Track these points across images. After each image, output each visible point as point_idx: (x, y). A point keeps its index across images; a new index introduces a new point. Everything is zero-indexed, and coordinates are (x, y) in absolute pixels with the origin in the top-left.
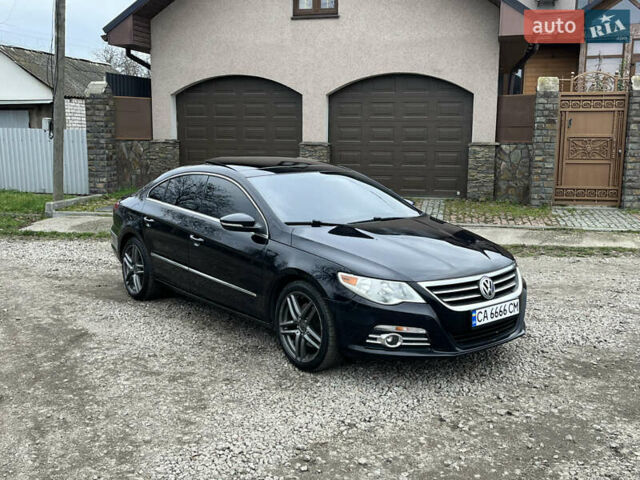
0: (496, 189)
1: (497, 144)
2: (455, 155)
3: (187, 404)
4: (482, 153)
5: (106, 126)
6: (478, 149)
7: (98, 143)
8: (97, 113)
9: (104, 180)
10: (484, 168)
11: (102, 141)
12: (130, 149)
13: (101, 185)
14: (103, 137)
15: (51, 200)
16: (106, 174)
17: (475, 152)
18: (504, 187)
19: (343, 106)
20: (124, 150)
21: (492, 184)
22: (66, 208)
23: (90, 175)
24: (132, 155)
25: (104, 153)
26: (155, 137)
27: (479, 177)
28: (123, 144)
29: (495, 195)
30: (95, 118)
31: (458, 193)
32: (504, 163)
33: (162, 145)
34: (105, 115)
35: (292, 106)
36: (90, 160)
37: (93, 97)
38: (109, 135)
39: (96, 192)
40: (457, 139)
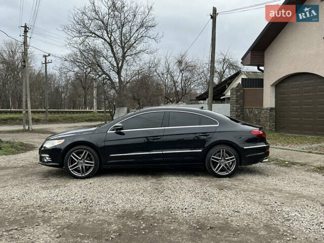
8: (234, 96)
11: (235, 108)
12: (250, 112)
20: (248, 113)
24: (252, 115)
25: (235, 114)
26: (264, 107)
28: (247, 110)
34: (237, 97)
37: (233, 89)
38: (239, 106)
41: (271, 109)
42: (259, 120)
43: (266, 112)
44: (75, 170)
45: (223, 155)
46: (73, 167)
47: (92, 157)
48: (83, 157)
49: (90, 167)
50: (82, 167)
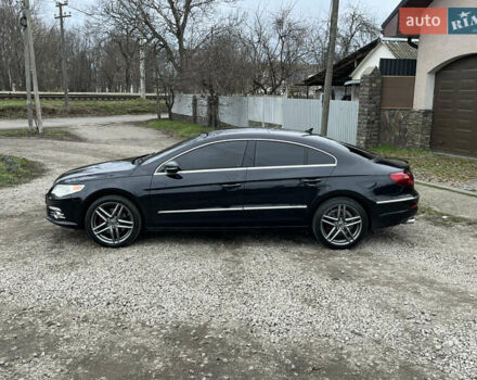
5: (370, 99)
7: (364, 111)
8: (365, 89)
9: (364, 138)
12: (392, 116)
13: (362, 142)
14: (367, 107)
16: (365, 134)
20: (387, 116)
24: (393, 121)
25: (366, 119)
26: (414, 108)
28: (387, 113)
30: (364, 93)
33: (417, 114)
34: (371, 90)
38: (373, 105)
41: (426, 113)
42: (406, 131)
43: (417, 117)
44: (103, 233)
45: (342, 213)
46: (99, 229)
47: (130, 213)
48: (116, 214)
49: (127, 230)
50: (114, 230)
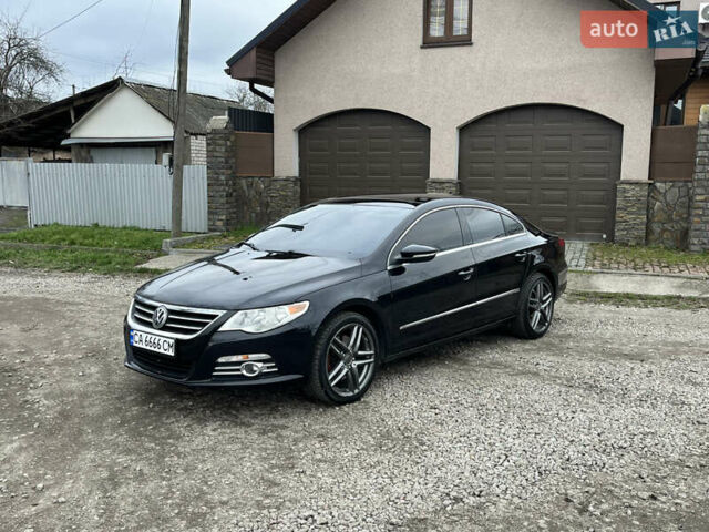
0: (649, 231)
1: (651, 181)
2: (602, 193)
3: (273, 462)
4: (632, 192)
5: (227, 162)
6: (627, 187)
7: (218, 179)
8: (218, 148)
9: (224, 217)
10: (635, 209)
11: (222, 178)
13: (219, 223)
14: (223, 174)
15: (169, 237)
16: (225, 212)
17: (625, 191)
18: (659, 230)
19: (476, 140)
21: (643, 227)
22: (183, 246)
23: (210, 213)
24: (253, 192)
25: (224, 190)
26: (276, 175)
27: (629, 220)
28: (244, 181)
29: (647, 239)
30: (216, 154)
31: (604, 236)
32: (658, 203)
33: (283, 183)
35: (420, 140)
36: (209, 197)
37: (215, 132)
38: (230, 172)
39: (214, 230)
40: (604, 176)
42: (267, 205)
47: (370, 337)
48: (355, 343)
50: (351, 372)
